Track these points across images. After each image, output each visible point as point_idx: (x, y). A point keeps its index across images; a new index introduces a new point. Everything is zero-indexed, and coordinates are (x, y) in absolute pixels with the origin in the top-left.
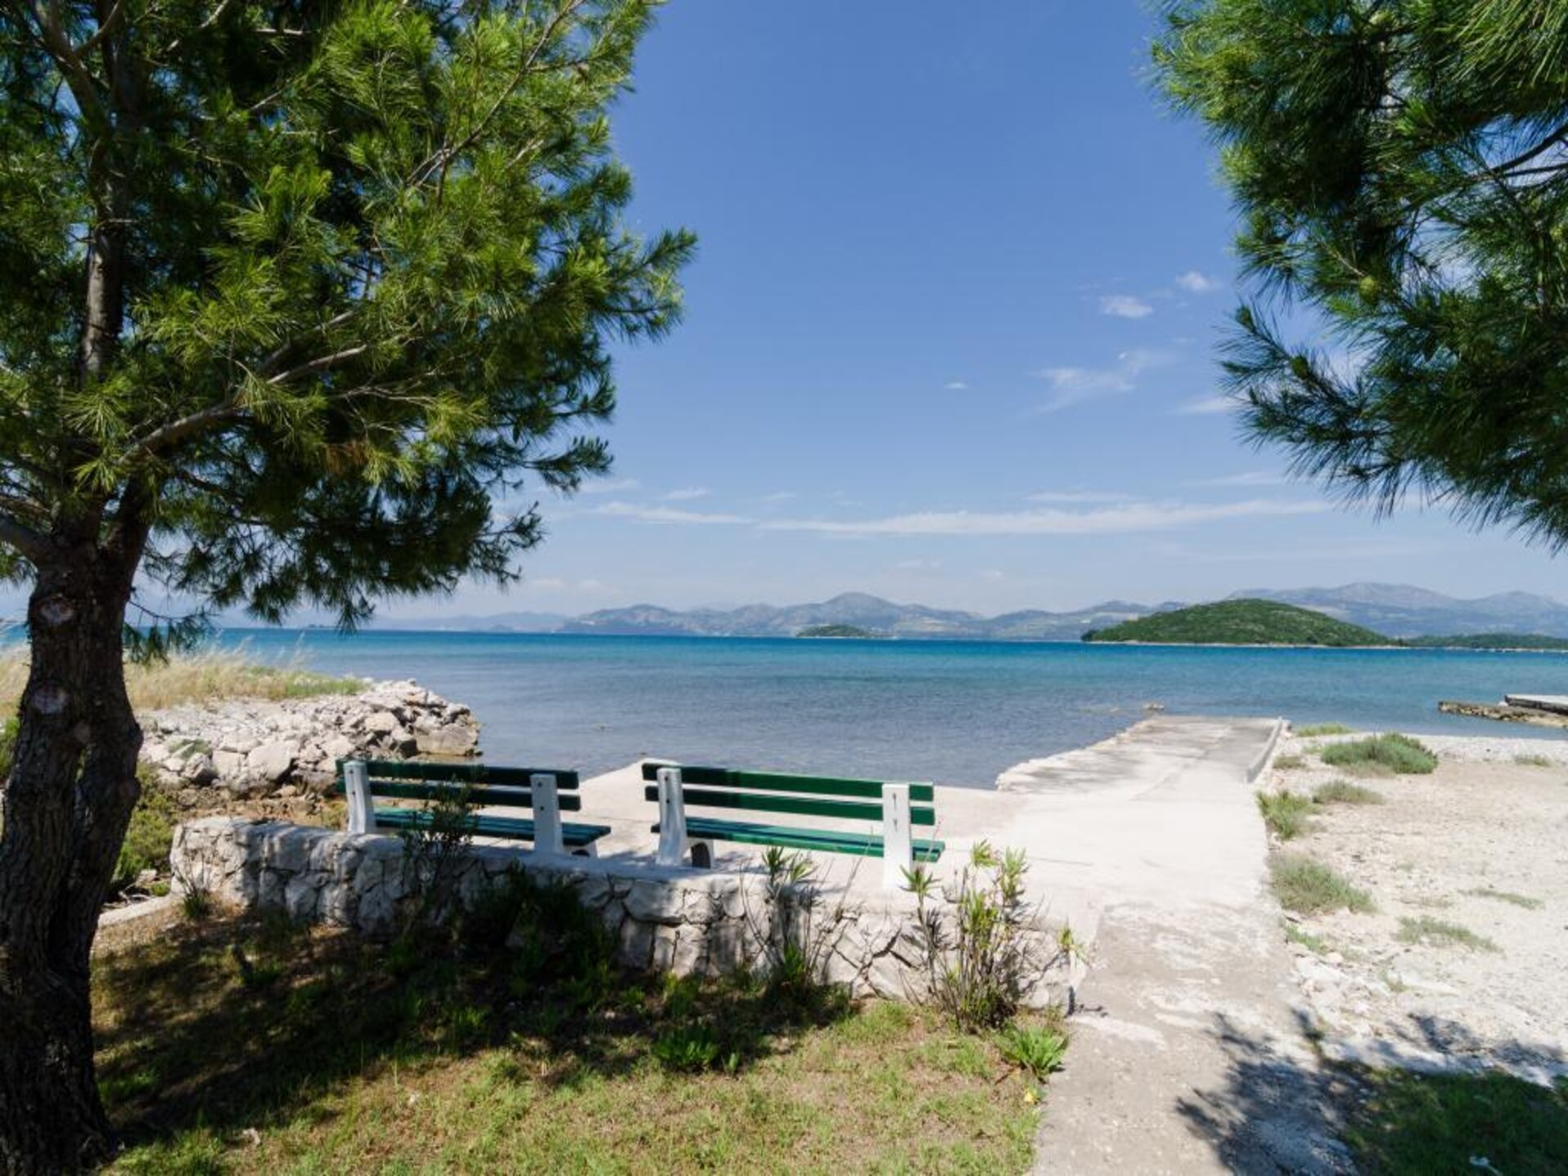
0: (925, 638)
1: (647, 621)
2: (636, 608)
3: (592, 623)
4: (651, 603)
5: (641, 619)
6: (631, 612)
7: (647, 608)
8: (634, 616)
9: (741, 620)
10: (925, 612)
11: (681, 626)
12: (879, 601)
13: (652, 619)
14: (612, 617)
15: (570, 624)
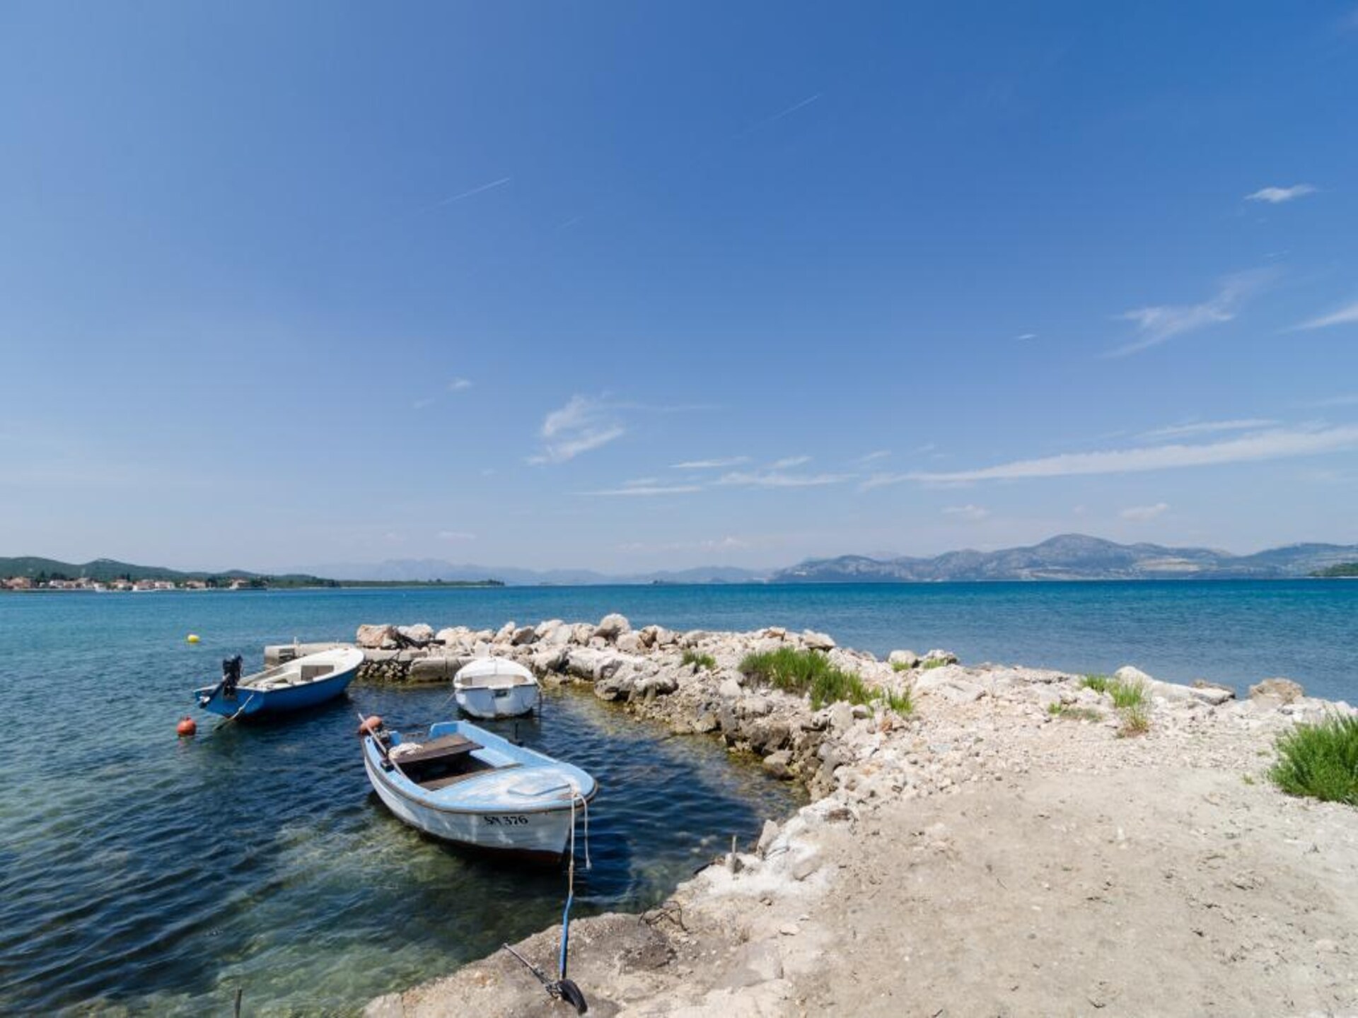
0: (1189, 578)
1: (857, 570)
2: (844, 558)
3: (804, 573)
4: (857, 553)
5: (851, 568)
6: (842, 560)
7: (855, 558)
8: (844, 566)
9: (951, 566)
10: (1161, 552)
11: (891, 574)
12: (1101, 542)
13: (863, 568)
14: (821, 567)
15: (783, 574)
